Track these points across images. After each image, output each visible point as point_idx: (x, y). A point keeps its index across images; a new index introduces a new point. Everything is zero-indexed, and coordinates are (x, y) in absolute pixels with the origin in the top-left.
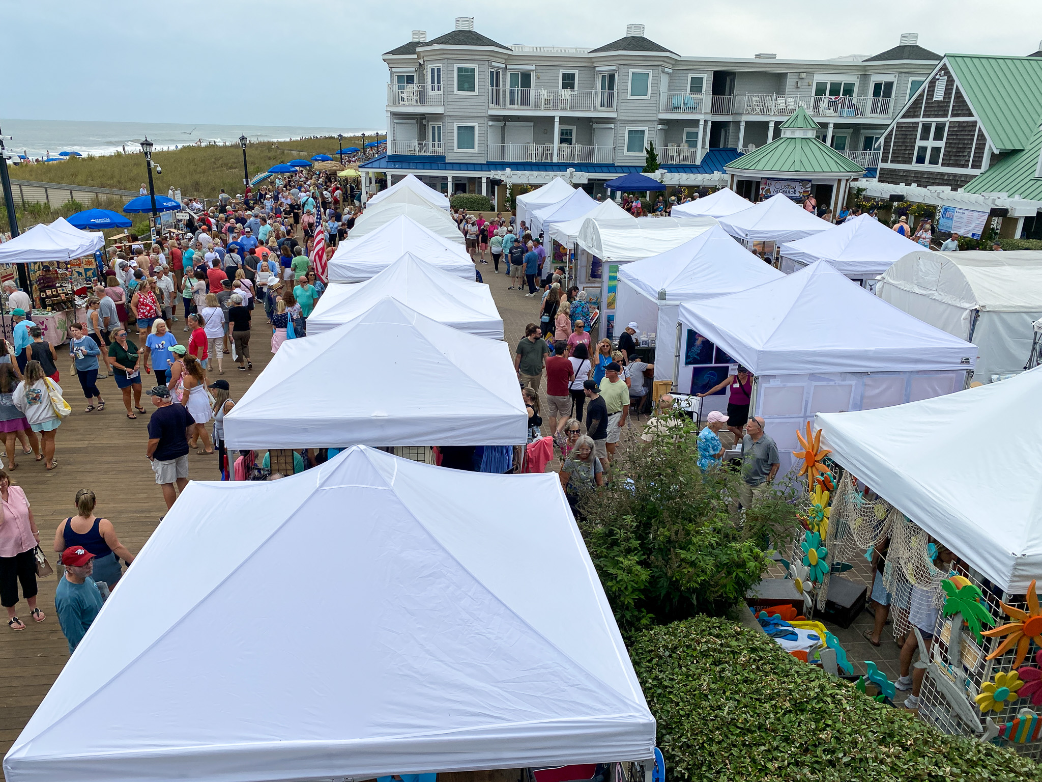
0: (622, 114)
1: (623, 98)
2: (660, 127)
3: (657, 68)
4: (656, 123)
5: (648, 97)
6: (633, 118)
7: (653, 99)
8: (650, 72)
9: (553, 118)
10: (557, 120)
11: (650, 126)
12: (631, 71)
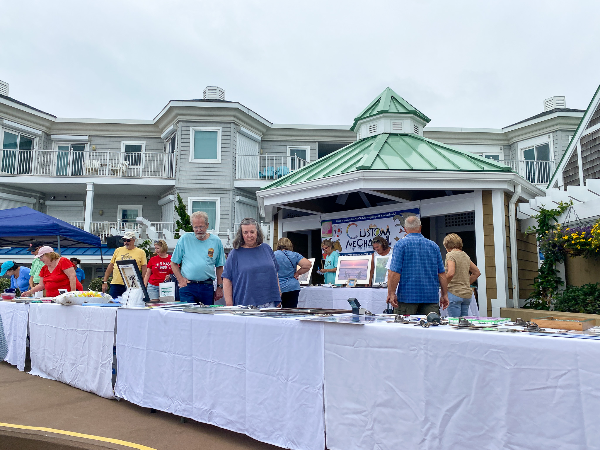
0: (182, 181)
1: (184, 161)
2: (238, 198)
3: (228, 125)
4: (231, 193)
5: (219, 160)
6: (197, 186)
7: (224, 162)
8: (219, 129)
9: (85, 185)
10: (90, 188)
11: (223, 196)
12: (193, 129)
